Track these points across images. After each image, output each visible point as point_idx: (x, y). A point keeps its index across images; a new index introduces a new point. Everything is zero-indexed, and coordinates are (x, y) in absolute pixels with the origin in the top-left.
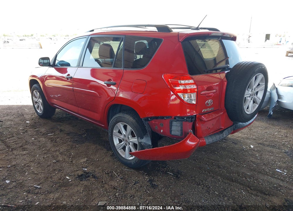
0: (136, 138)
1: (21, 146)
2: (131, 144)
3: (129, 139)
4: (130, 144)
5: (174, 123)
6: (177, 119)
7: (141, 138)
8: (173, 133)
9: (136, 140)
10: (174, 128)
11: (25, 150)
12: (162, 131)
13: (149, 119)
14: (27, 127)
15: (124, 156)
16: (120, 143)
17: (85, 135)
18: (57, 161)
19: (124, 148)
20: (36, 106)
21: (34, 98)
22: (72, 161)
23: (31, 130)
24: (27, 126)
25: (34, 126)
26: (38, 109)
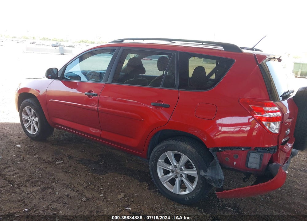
0: (195, 169)
1: (28, 180)
2: (184, 176)
3: (182, 171)
4: (182, 177)
5: (252, 155)
6: (259, 150)
7: (204, 171)
8: (250, 165)
9: (196, 172)
10: (251, 160)
11: (35, 186)
12: (235, 163)
13: (220, 149)
14: (22, 153)
15: (172, 191)
16: (165, 175)
17: (103, 162)
18: (88, 199)
19: (172, 182)
20: (26, 125)
21: (23, 115)
22: (105, 198)
23: (29, 156)
24: (20, 152)
25: (30, 151)
26: (30, 130)
